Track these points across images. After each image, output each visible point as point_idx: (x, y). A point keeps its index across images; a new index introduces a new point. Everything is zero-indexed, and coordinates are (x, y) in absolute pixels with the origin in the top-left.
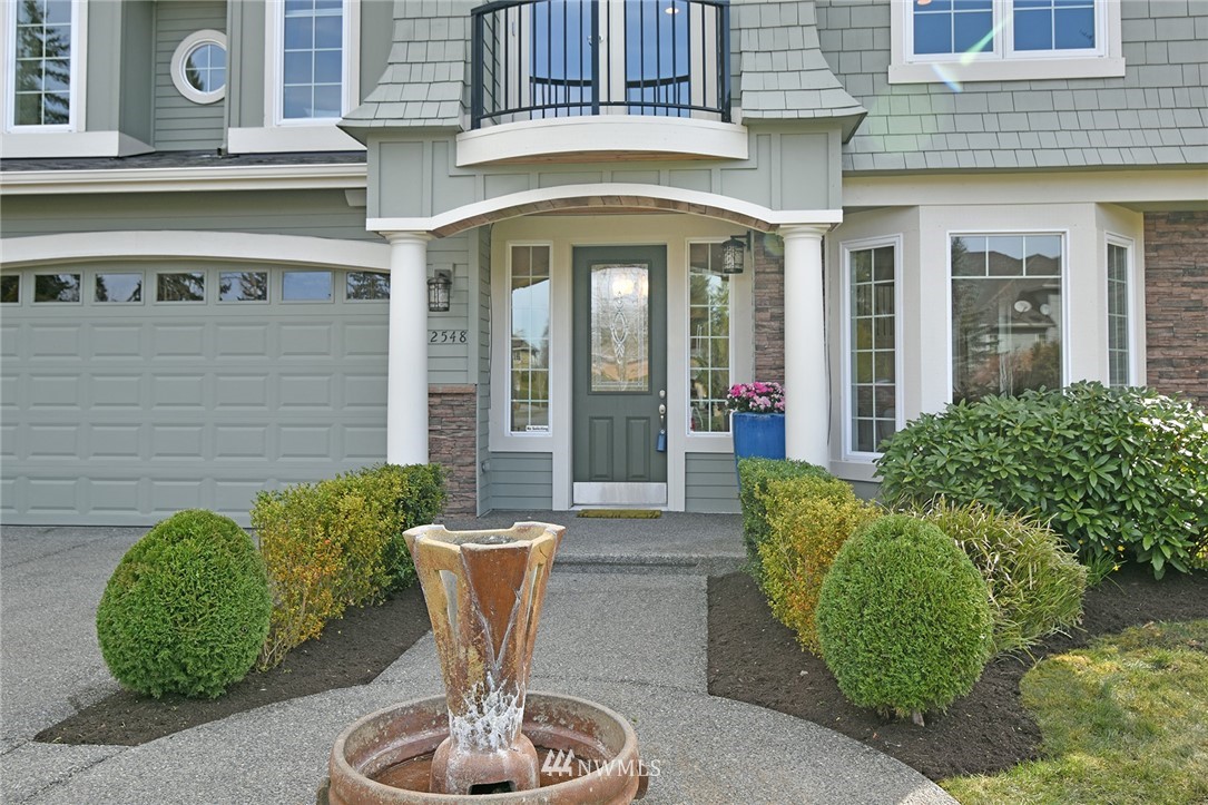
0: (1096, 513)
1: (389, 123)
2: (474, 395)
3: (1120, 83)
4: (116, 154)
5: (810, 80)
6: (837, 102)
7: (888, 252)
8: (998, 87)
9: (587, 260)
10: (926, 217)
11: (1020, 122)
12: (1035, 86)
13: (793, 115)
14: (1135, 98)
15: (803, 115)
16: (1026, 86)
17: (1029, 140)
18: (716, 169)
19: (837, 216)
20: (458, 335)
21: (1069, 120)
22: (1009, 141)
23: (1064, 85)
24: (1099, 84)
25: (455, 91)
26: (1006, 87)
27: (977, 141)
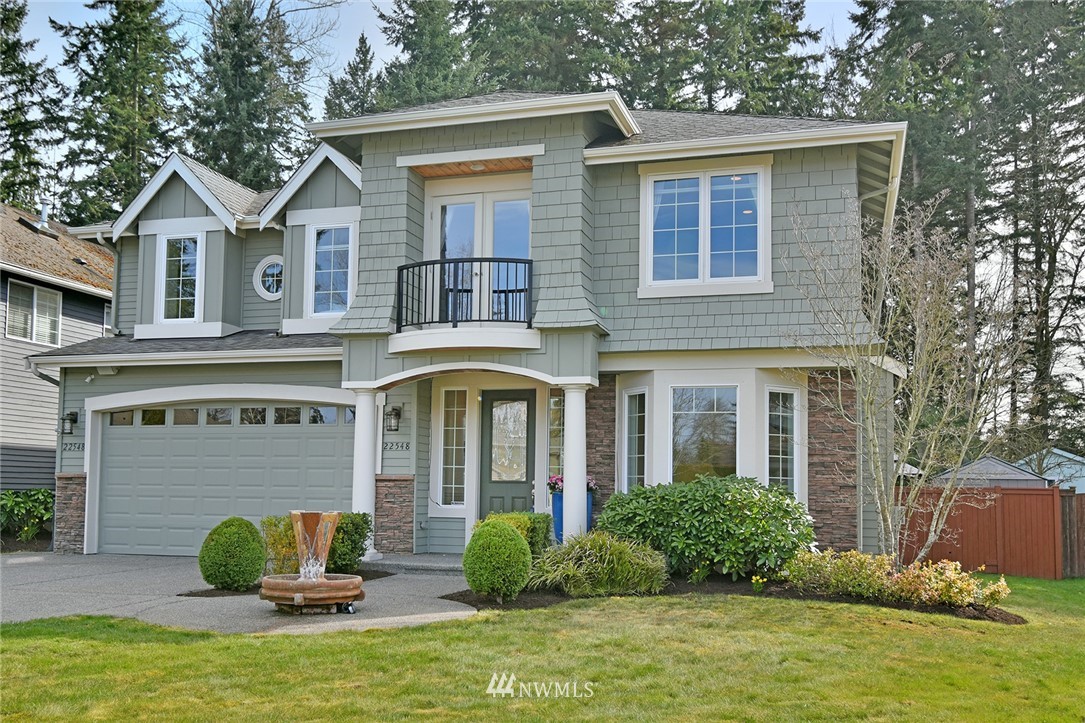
0: (691, 542)
1: (352, 331)
2: (413, 480)
3: (771, 297)
4: (220, 336)
5: (574, 304)
6: (587, 318)
7: (642, 397)
8: (700, 300)
9: (490, 399)
10: (657, 376)
11: (709, 321)
12: (721, 299)
13: (559, 325)
14: (779, 306)
15: (565, 325)
16: (716, 299)
17: (712, 332)
18: (524, 354)
19: (596, 383)
20: (405, 446)
21: (738, 320)
22: (700, 333)
23: (738, 298)
24: (758, 298)
25: (388, 312)
26: (705, 300)
27: (682, 333)
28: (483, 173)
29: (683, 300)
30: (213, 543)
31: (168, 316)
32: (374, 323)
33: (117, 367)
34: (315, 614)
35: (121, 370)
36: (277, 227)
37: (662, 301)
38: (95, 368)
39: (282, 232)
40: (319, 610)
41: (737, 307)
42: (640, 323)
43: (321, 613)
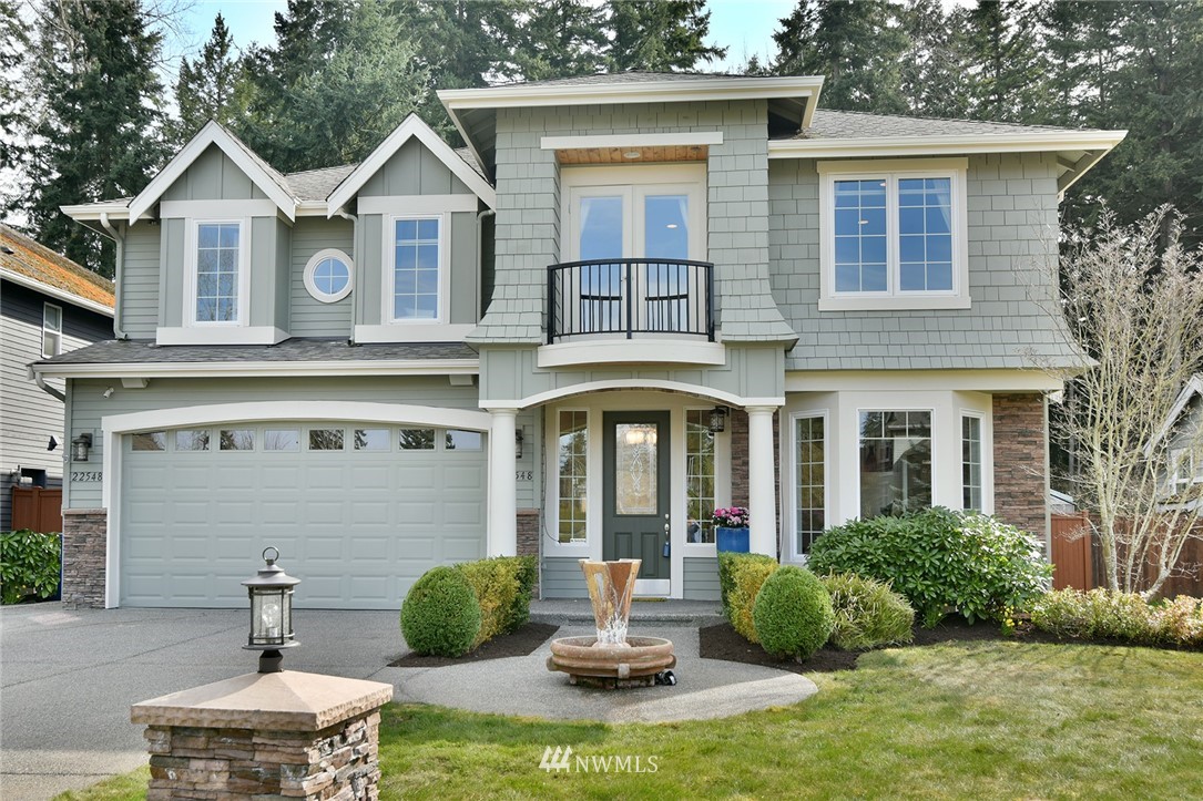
0: (928, 583)
1: (496, 341)
2: (538, 516)
3: (968, 313)
4: (272, 343)
5: (764, 315)
6: (781, 331)
7: (820, 421)
8: (890, 314)
10: (843, 398)
11: (902, 338)
12: (913, 314)
13: (754, 339)
14: (977, 323)
15: (760, 339)
16: (908, 314)
17: (908, 351)
18: (705, 371)
19: (782, 401)
20: (526, 475)
21: (934, 337)
22: (895, 351)
23: (932, 314)
24: (954, 314)
25: (537, 319)
26: (895, 314)
27: (874, 351)
28: (634, 162)
29: (871, 315)
30: (426, 600)
32: (521, 332)
33: (147, 379)
34: (633, 688)
35: (152, 383)
36: (345, 216)
37: (847, 315)
38: (119, 379)
39: (352, 222)
40: (637, 683)
41: (931, 324)
42: (824, 338)
43: (639, 687)
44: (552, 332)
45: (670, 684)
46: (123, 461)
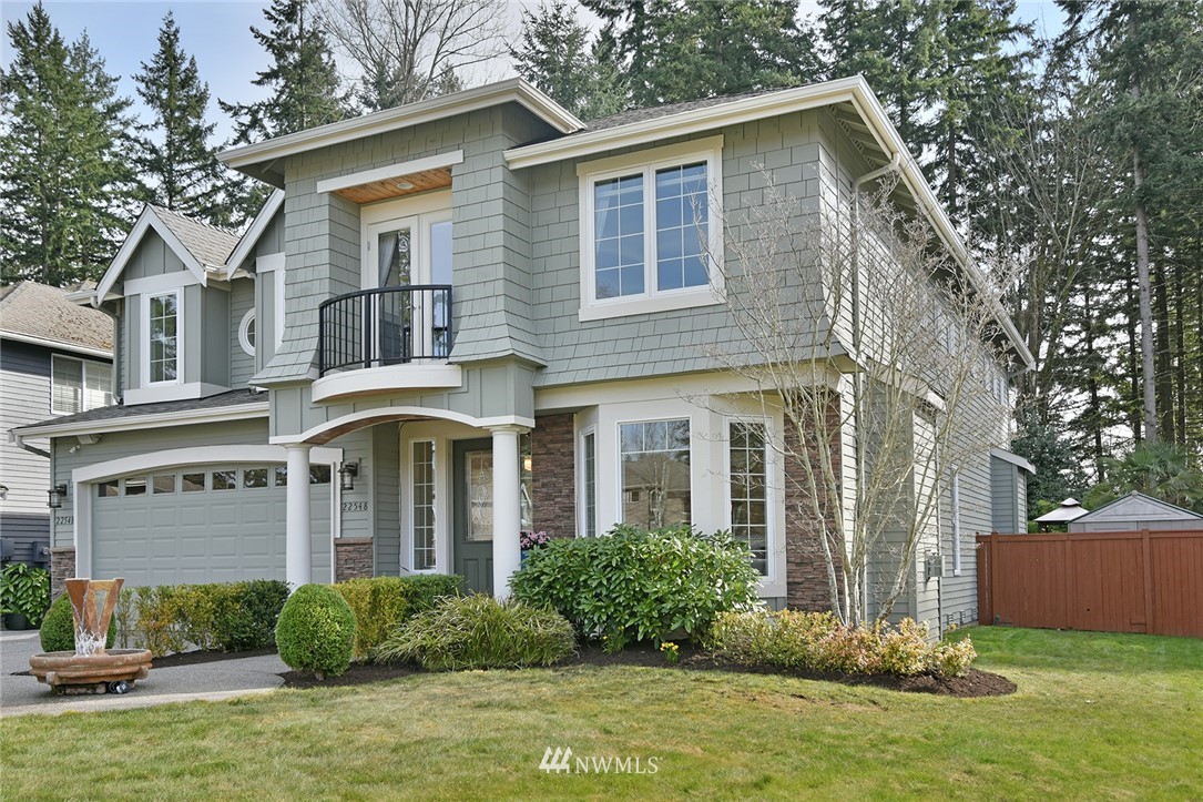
2: (371, 544)
3: (723, 308)
4: (198, 397)
8: (646, 318)
9: (462, 450)
10: (602, 411)
11: (653, 342)
12: (670, 315)
15: (481, 357)
16: (664, 315)
17: (656, 356)
18: (445, 394)
20: (363, 505)
21: (686, 339)
22: (644, 357)
23: (688, 313)
24: (711, 310)
25: (310, 356)
26: (652, 318)
27: (624, 359)
29: (629, 320)
31: (152, 381)
32: (294, 370)
35: (101, 438)
36: (249, 276)
37: (606, 323)
39: (253, 280)
40: (83, 690)
41: (686, 324)
42: (583, 351)
43: (86, 694)
44: (322, 367)
45: (117, 693)
46: (93, 506)
